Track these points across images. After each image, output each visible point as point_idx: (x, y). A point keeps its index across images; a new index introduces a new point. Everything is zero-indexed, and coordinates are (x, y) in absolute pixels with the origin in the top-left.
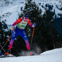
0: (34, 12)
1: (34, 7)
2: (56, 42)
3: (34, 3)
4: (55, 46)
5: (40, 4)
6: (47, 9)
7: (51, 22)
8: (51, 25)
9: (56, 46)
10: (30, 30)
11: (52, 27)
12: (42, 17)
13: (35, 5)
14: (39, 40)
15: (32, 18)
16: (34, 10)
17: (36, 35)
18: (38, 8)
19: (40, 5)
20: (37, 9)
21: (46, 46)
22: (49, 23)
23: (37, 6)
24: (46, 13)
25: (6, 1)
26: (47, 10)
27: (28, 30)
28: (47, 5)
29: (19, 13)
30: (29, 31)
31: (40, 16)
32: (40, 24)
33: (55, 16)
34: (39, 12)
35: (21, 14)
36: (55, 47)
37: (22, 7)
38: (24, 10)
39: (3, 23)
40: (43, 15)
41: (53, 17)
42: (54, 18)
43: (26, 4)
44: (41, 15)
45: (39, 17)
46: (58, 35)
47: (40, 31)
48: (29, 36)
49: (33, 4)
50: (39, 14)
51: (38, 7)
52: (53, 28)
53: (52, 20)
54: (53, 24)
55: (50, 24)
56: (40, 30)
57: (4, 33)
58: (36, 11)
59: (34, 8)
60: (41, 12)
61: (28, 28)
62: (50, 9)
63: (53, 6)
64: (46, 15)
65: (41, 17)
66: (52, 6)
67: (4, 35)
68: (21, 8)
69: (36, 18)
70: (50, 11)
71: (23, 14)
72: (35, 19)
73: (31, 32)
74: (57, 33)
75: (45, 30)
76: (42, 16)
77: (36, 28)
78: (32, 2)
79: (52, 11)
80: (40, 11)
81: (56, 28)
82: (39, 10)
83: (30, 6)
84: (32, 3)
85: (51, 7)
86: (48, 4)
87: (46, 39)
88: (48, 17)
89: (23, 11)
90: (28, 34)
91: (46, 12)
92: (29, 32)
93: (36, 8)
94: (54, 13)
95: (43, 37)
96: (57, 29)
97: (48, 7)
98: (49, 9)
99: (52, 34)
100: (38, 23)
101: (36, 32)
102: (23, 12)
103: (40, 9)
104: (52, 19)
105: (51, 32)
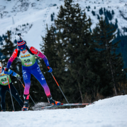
0: (76, 23)
1: (77, 13)
2: (119, 83)
3: (77, 5)
4: (115, 91)
5: (89, 7)
6: (102, 18)
7: (108, 44)
8: (109, 50)
9: (119, 90)
10: (67, 58)
11: (112, 53)
12: (91, 34)
13: (79, 11)
14: (86, 78)
15: (73, 35)
16: (77, 19)
17: (81, 68)
18: (85, 16)
19: (88, 10)
20: (82, 17)
21: (99, 91)
22: (105, 46)
23: (83, 12)
24: (99, 26)
25: (22, 1)
26: (102, 21)
27: (65, 59)
28: (103, 10)
29: (47, 25)
30: (65, 61)
31: (88, 31)
32: (88, 47)
33: (117, 31)
34: (86, 23)
35: (52, 27)
36: (116, 93)
37: (54, 14)
38: (57, 20)
39: (15, 45)
40: (94, 30)
41: (114, 34)
42: (116, 35)
43: (61, 7)
44: (90, 29)
45: (85, 34)
46: (123, 70)
47: (88, 61)
48: (66, 70)
49: (76, 7)
50: (87, 28)
51: (85, 14)
52: (114, 55)
53: (112, 40)
54: (114, 48)
55: (107, 48)
56: (87, 59)
57: (18, 64)
58: (80, 21)
59: (77, 15)
60: (90, 24)
61: (65, 55)
62: (108, 18)
63: (113, 13)
64: (101, 30)
65: (89, 34)
66: (111, 13)
67: (18, 67)
68: (52, 16)
69: (80, 36)
70: (108, 22)
71: (56, 27)
72: (78, 37)
73: (70, 62)
74: (121, 64)
75: (97, 59)
76: (92, 32)
77: (80, 54)
78: (72, 3)
79: (111, 23)
80: (88, 22)
81: (120, 55)
82: (86, 20)
83: (68, 12)
84: (73, 6)
85: (109, 15)
86: (105, 9)
87: (99, 77)
88: (104, 33)
89: (55, 21)
90: (64, 67)
91: (99, 24)
92: (65, 63)
93: (80, 16)
94: (116, 26)
95: (93, 73)
96: (120, 58)
97: (105, 15)
98: (106, 18)
99: (111, 66)
100: (85, 44)
101: (81, 63)
102: (56, 24)
103: (88, 18)
104: (112, 38)
105: (110, 62)
